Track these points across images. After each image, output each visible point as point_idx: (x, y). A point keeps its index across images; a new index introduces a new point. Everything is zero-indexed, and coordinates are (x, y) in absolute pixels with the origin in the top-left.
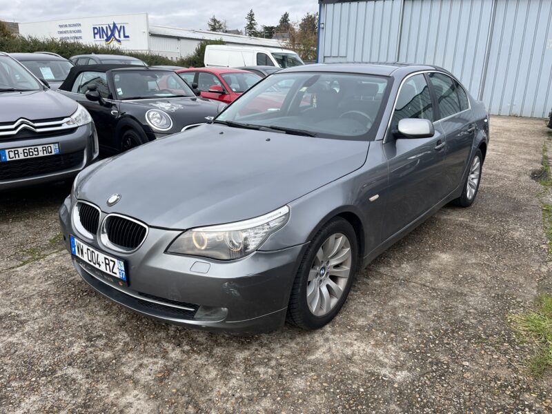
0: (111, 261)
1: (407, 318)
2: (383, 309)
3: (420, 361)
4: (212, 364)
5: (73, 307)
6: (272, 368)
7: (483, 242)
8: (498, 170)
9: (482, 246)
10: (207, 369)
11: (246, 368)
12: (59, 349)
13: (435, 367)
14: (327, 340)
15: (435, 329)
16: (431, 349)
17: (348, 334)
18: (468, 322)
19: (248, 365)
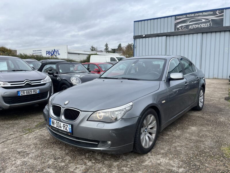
0: (66, 125)
1: (181, 150)
2: (171, 147)
3: (188, 165)
4: (105, 167)
5: (47, 148)
6: (129, 168)
7: (209, 123)
8: (211, 97)
9: (208, 124)
10: (103, 169)
11: (118, 168)
12: (44, 162)
13: (194, 167)
14: (149, 158)
15: (193, 154)
16: (192, 161)
17: (158, 156)
18: (206, 151)
19: (119, 167)
